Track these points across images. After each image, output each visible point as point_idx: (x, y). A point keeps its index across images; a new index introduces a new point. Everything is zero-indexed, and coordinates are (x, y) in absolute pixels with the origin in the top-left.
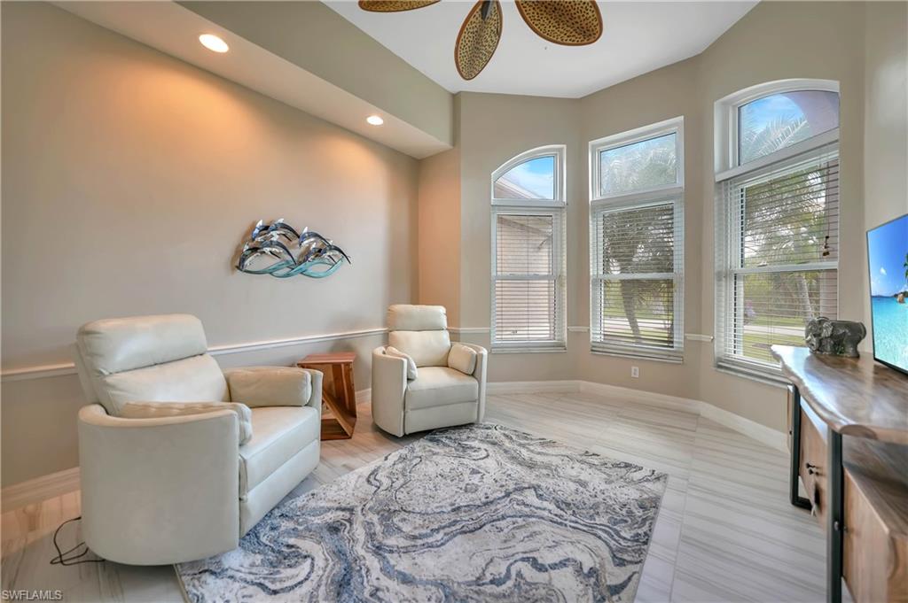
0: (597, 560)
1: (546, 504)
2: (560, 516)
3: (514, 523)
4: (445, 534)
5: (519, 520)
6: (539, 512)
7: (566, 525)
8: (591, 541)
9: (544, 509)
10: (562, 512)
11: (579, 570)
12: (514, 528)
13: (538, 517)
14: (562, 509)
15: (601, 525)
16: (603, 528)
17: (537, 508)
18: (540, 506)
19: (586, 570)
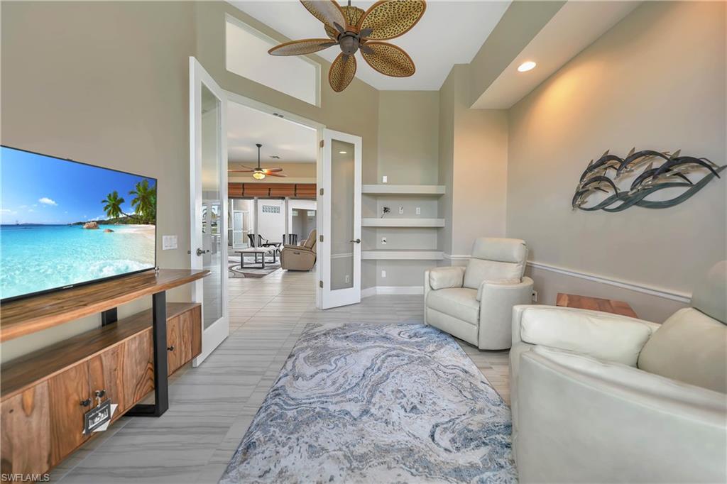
0: (294, 385)
1: (338, 408)
2: (323, 403)
3: (349, 384)
4: (377, 363)
5: (348, 387)
6: (338, 399)
7: (317, 397)
8: (299, 396)
9: (336, 403)
10: (322, 406)
11: (304, 377)
12: (347, 381)
13: (338, 395)
14: (323, 408)
15: (293, 409)
16: (291, 408)
17: (342, 401)
18: (341, 404)
19: (300, 378)
